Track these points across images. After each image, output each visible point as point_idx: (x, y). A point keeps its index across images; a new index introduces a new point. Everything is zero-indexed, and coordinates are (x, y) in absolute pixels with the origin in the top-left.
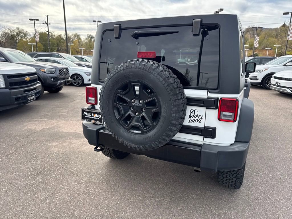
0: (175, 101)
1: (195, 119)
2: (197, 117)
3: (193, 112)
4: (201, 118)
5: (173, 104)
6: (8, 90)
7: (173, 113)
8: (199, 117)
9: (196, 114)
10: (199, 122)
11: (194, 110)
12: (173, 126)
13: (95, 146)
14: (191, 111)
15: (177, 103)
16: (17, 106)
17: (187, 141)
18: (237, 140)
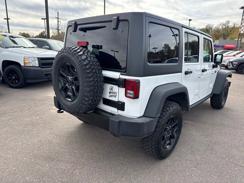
0: (86, 77)
1: (113, 94)
2: (114, 93)
3: (112, 89)
4: (116, 94)
5: (84, 80)
6: (40, 68)
7: (85, 87)
8: (115, 93)
9: (113, 91)
10: (115, 97)
11: (112, 87)
12: (86, 97)
13: (59, 109)
14: (110, 89)
15: (87, 80)
16: (47, 80)
17: (109, 111)
18: (145, 115)
